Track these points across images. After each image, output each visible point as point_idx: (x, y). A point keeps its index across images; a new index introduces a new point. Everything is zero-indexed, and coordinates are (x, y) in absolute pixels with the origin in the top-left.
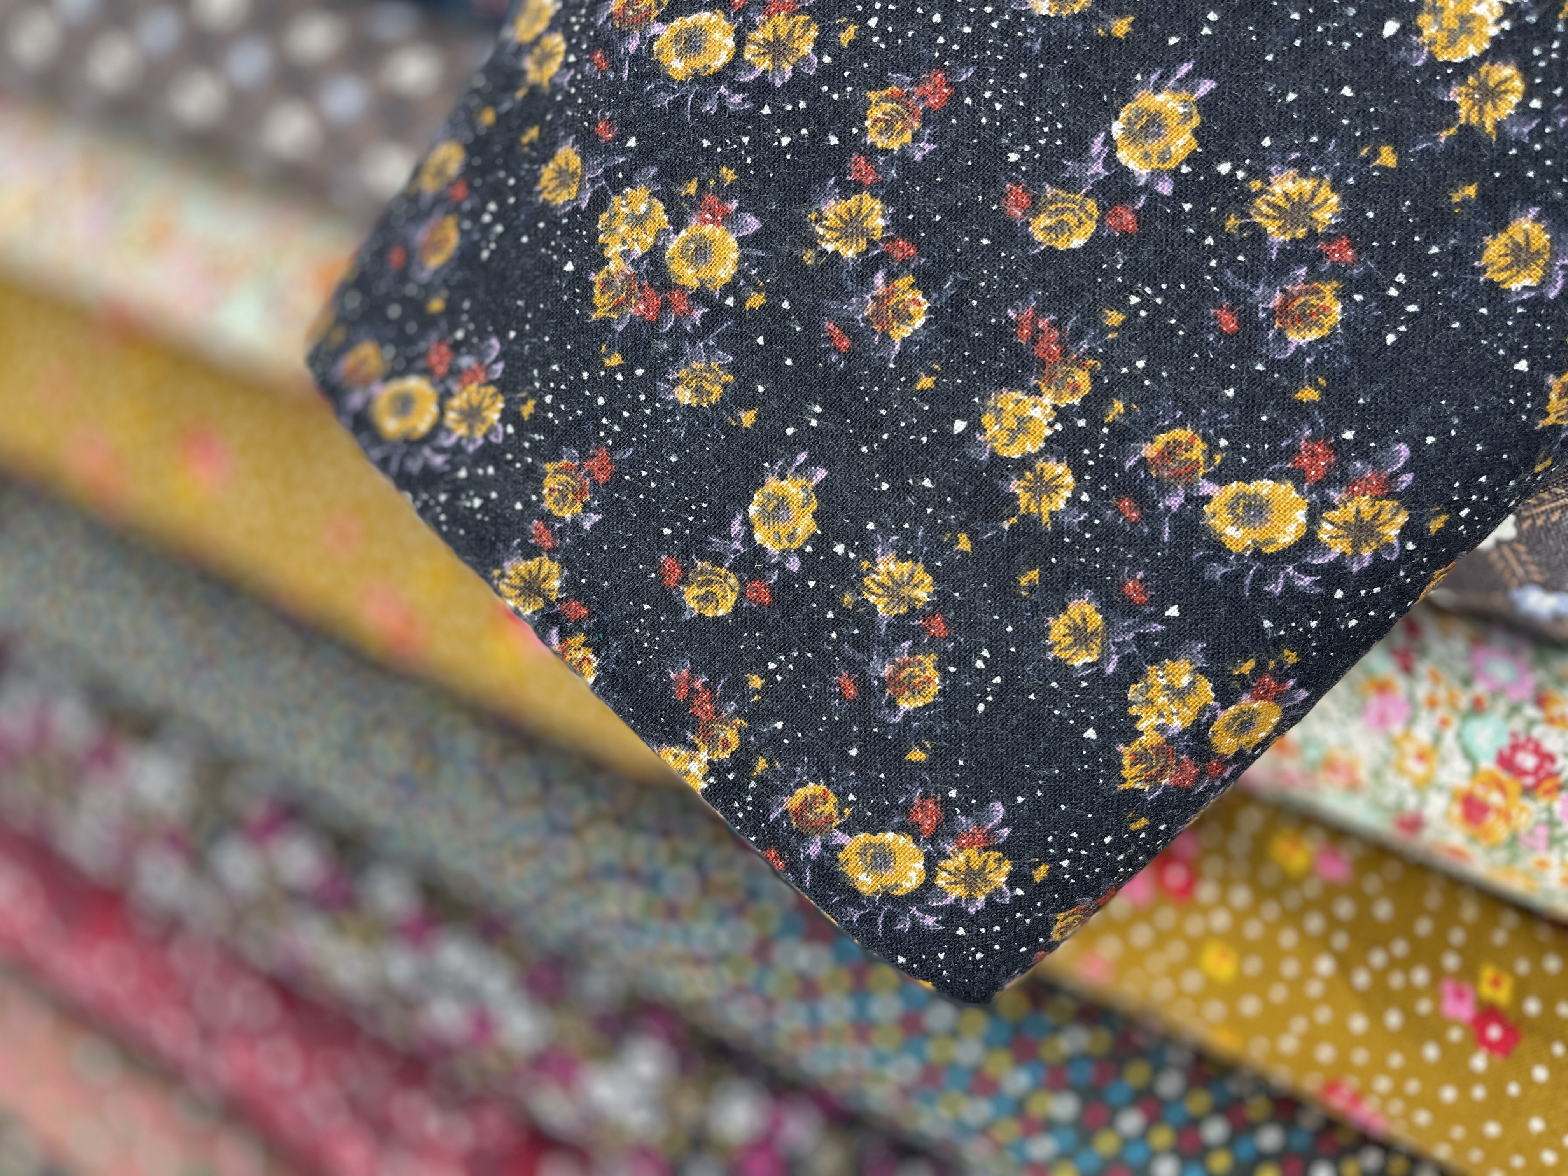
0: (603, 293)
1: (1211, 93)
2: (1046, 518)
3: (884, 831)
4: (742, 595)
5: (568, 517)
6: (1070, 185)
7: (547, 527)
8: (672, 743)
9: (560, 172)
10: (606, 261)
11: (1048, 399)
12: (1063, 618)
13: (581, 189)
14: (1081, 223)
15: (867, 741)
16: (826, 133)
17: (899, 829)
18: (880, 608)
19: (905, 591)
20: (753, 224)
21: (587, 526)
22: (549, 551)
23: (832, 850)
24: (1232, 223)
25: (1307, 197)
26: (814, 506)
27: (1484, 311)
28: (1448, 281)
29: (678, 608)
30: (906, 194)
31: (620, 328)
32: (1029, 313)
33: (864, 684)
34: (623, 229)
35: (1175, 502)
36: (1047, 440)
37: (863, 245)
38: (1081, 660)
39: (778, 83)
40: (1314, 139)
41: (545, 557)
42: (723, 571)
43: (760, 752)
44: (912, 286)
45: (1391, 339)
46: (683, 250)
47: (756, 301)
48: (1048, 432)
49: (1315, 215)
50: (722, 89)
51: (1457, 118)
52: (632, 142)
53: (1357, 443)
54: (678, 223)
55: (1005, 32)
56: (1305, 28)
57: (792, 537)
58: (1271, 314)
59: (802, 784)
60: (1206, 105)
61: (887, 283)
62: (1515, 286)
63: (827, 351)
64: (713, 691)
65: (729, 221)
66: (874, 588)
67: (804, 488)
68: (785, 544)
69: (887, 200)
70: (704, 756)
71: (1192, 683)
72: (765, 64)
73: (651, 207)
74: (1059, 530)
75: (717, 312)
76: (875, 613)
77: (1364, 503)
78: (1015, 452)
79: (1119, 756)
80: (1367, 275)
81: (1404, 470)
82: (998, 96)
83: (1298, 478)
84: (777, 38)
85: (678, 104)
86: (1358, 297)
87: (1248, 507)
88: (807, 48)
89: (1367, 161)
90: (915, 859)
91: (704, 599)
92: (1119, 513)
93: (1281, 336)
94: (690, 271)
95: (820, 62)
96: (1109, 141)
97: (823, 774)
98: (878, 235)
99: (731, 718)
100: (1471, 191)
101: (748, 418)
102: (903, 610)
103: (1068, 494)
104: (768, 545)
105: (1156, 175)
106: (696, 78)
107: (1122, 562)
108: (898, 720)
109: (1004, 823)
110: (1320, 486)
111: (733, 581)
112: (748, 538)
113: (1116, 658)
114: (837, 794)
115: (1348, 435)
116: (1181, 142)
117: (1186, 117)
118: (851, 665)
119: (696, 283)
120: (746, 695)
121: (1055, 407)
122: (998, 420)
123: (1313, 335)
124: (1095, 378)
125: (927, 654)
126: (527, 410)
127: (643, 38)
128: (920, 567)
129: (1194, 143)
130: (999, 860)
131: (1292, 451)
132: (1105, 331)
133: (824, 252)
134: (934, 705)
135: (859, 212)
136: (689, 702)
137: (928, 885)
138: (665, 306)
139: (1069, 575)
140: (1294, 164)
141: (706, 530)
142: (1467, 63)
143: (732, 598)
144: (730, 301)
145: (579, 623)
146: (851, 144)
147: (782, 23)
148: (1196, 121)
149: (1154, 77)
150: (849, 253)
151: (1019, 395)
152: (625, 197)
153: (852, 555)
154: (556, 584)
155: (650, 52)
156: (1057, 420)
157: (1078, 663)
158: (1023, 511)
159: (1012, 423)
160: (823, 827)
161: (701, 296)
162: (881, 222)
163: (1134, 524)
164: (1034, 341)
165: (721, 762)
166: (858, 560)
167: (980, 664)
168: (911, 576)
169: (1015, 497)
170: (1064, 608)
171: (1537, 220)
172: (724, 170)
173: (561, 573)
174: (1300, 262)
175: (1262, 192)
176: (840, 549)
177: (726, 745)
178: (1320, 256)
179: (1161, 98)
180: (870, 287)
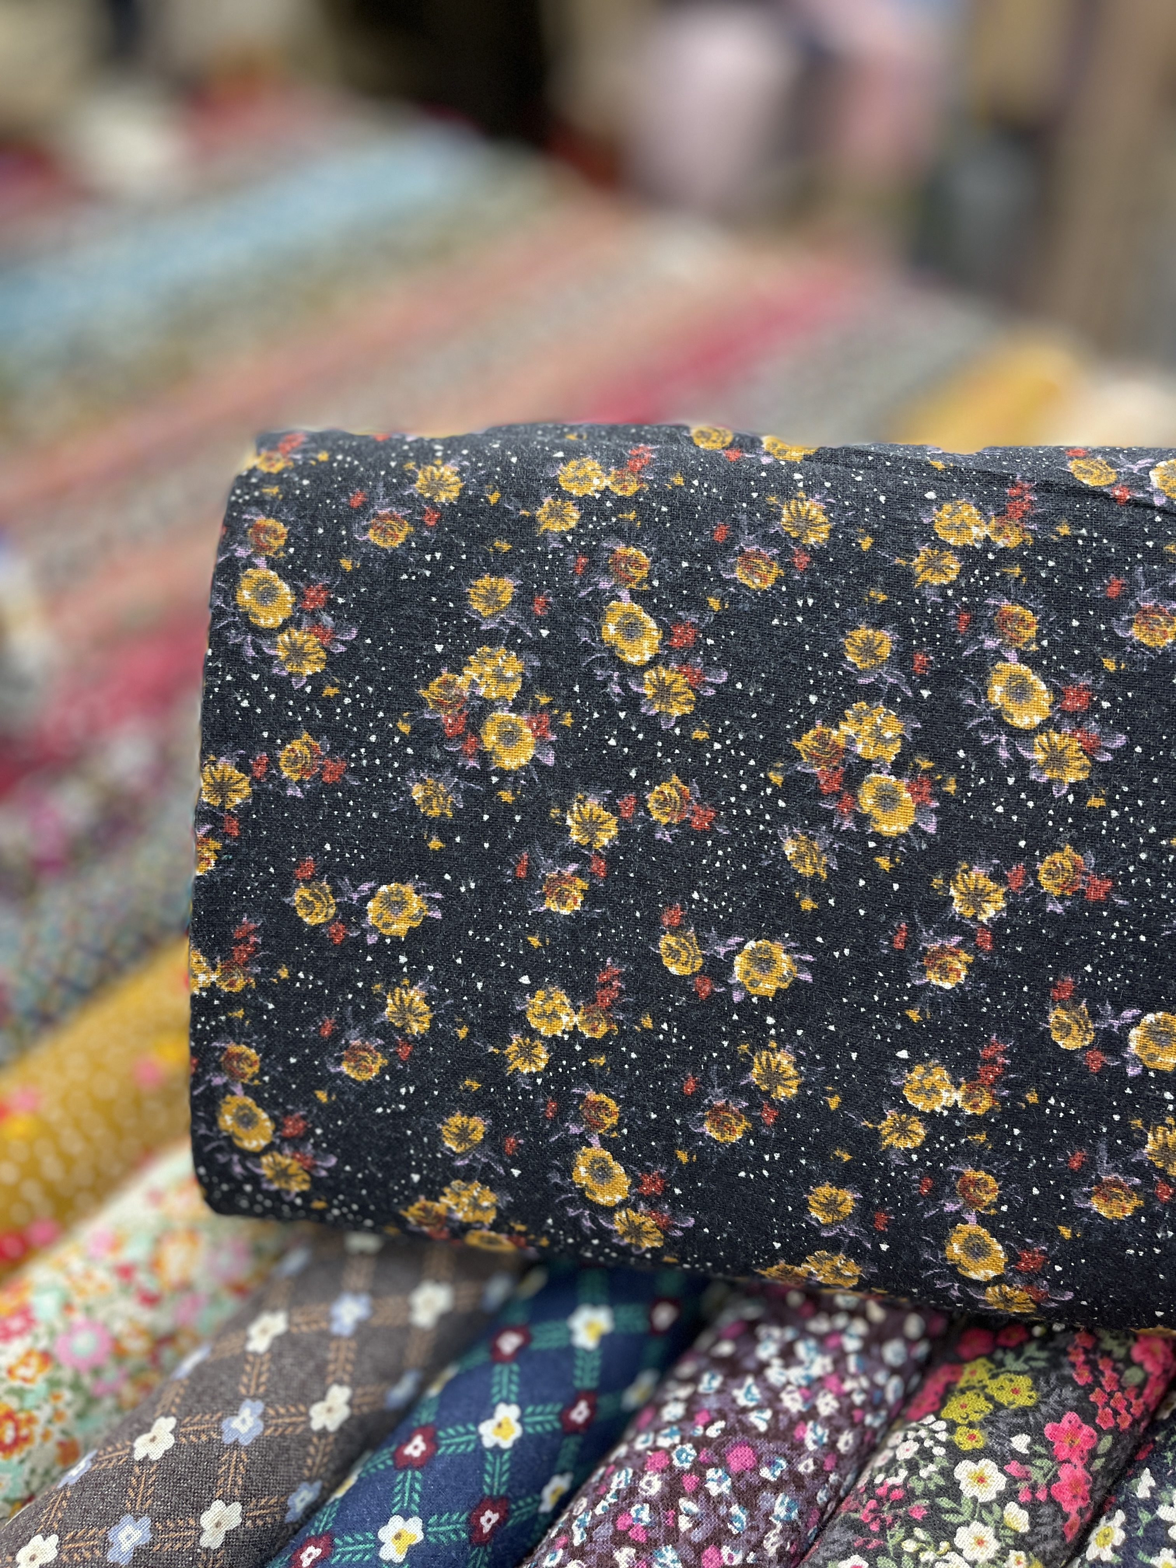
0: (439, 686)
1: (806, 982)
2: (511, 1068)
3: (264, 1110)
4: (327, 924)
5: (286, 774)
6: (703, 942)
7: (267, 764)
8: (203, 953)
9: (494, 590)
10: (460, 673)
11: (577, 1019)
12: (465, 1119)
13: (492, 616)
14: (685, 964)
15: (306, 1062)
16: (634, 766)
17: (273, 1118)
18: (388, 1010)
19: (409, 1017)
20: (550, 760)
21: (290, 792)
22: (254, 778)
23: (226, 1089)
24: (744, 1047)
25: (785, 1076)
26: (416, 924)
27: (790, 1209)
28: (792, 1181)
29: (288, 891)
30: (632, 846)
31: (427, 716)
32: (616, 971)
33: (336, 1036)
34: (488, 669)
35: (574, 1130)
36: (554, 1036)
37: (585, 841)
38: (450, 1144)
39: (643, 710)
40: (818, 1057)
41: (248, 779)
42: (332, 901)
43: (245, 1006)
44: (583, 891)
45: (742, 1174)
46: (503, 724)
47: (507, 796)
48: (559, 1034)
49: (779, 1088)
50: (616, 674)
51: (879, 1123)
52: (545, 633)
53: (677, 1198)
54: (517, 707)
55: (762, 837)
56: (872, 1008)
57: (387, 925)
58: (710, 1106)
59: (249, 1045)
60: (797, 984)
61: (574, 874)
62: (814, 1214)
63: (510, 865)
64: (257, 952)
65: (541, 742)
66: (397, 999)
67: (421, 910)
68: (379, 925)
69: (622, 836)
70: (214, 977)
71: (487, 1208)
72: (649, 692)
73: (513, 680)
74: (511, 1080)
75: (482, 775)
76: (383, 1010)
77: (650, 1223)
78: (534, 1023)
79: (418, 1200)
80: (766, 1138)
81: (682, 1229)
82: (723, 861)
83: (636, 1183)
84: (670, 687)
85: (587, 649)
86: (752, 1142)
87: (602, 1168)
88: (676, 712)
89: (826, 1093)
90: (264, 1138)
91: (307, 903)
92: (545, 1105)
93: (702, 1120)
94: (493, 738)
95: (673, 728)
96: (741, 945)
97: (265, 1052)
98: (597, 846)
99: (250, 974)
100: (846, 1157)
101: (435, 844)
102: (398, 1024)
103: (534, 1070)
104: (370, 915)
105: (740, 986)
106: (611, 649)
107: (522, 1127)
108: (333, 1070)
109: (328, 1170)
110: (641, 1197)
111: (332, 911)
112: (365, 900)
113: (467, 1162)
114: (261, 1069)
115: (677, 1191)
116: (768, 986)
117: (783, 979)
118: (341, 1020)
119: (489, 747)
120: (270, 973)
121: (575, 1026)
122: (545, 1001)
123: (715, 1135)
124: (607, 1036)
125: (384, 1057)
126: (330, 691)
127: (612, 590)
128: (430, 1016)
129: (772, 994)
130: (304, 1181)
131: (649, 1171)
132: (638, 1023)
133: (565, 820)
134: (359, 1084)
135: (602, 823)
136: (237, 943)
137: (256, 1155)
138: (461, 737)
139: (491, 1104)
140: (798, 1056)
141: (349, 870)
142: (911, 1107)
143: (321, 919)
144: (495, 779)
145: (227, 835)
146: (637, 787)
147: (680, 683)
148: (785, 986)
149: (793, 944)
150: (575, 837)
151: (567, 1001)
152: (508, 655)
153: (405, 970)
154: (238, 801)
155: (607, 603)
156: (569, 1033)
157: (448, 1144)
158: (505, 1052)
159: (549, 1008)
160: (235, 1076)
161: (484, 757)
162: (606, 842)
163: (545, 1118)
164: (603, 986)
165: (220, 990)
166: (405, 975)
167: (403, 1091)
168: (421, 1014)
169: (510, 1042)
170: (470, 1116)
171: (855, 1200)
172: (569, 714)
173: (247, 798)
174: (749, 1100)
175: (772, 1050)
176: (403, 959)
177: (232, 984)
178: (760, 1107)
179: (784, 957)
180: (564, 866)
